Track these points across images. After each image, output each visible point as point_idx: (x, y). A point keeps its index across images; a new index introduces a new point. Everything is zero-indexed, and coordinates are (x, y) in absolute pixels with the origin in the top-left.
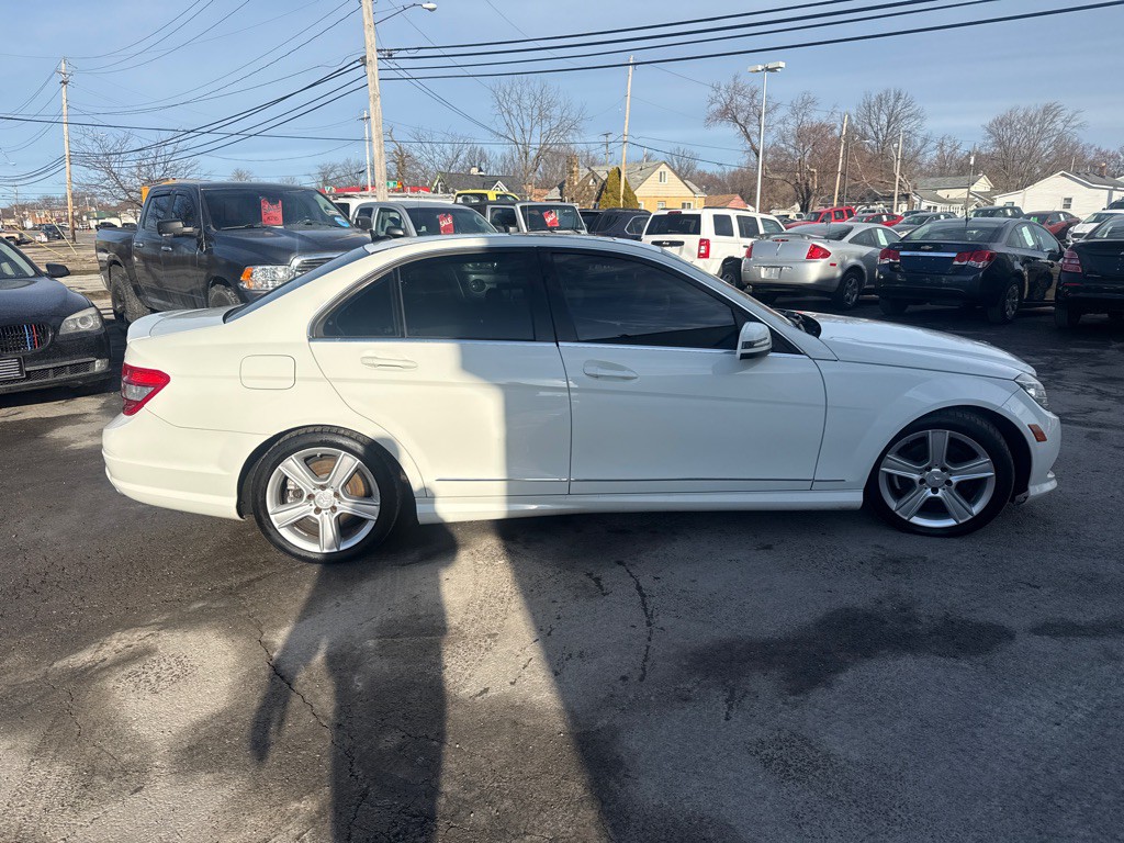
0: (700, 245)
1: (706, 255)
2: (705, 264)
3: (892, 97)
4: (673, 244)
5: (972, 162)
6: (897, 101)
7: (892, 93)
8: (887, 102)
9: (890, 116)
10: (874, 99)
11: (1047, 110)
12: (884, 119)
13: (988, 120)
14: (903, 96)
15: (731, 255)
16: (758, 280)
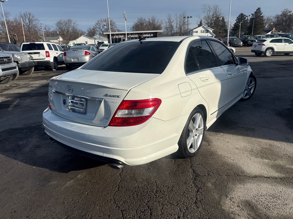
0: (46, 53)
1: (49, 56)
2: (49, 59)
3: (28, 14)
4: (35, 53)
5: (58, 33)
6: (30, 16)
7: (28, 13)
8: (27, 16)
9: (29, 19)
10: (23, 15)
11: (69, 21)
12: (28, 21)
13: (56, 22)
14: (31, 14)
15: (55, 56)
16: (71, 62)
